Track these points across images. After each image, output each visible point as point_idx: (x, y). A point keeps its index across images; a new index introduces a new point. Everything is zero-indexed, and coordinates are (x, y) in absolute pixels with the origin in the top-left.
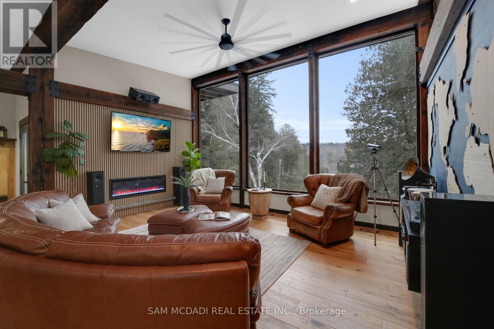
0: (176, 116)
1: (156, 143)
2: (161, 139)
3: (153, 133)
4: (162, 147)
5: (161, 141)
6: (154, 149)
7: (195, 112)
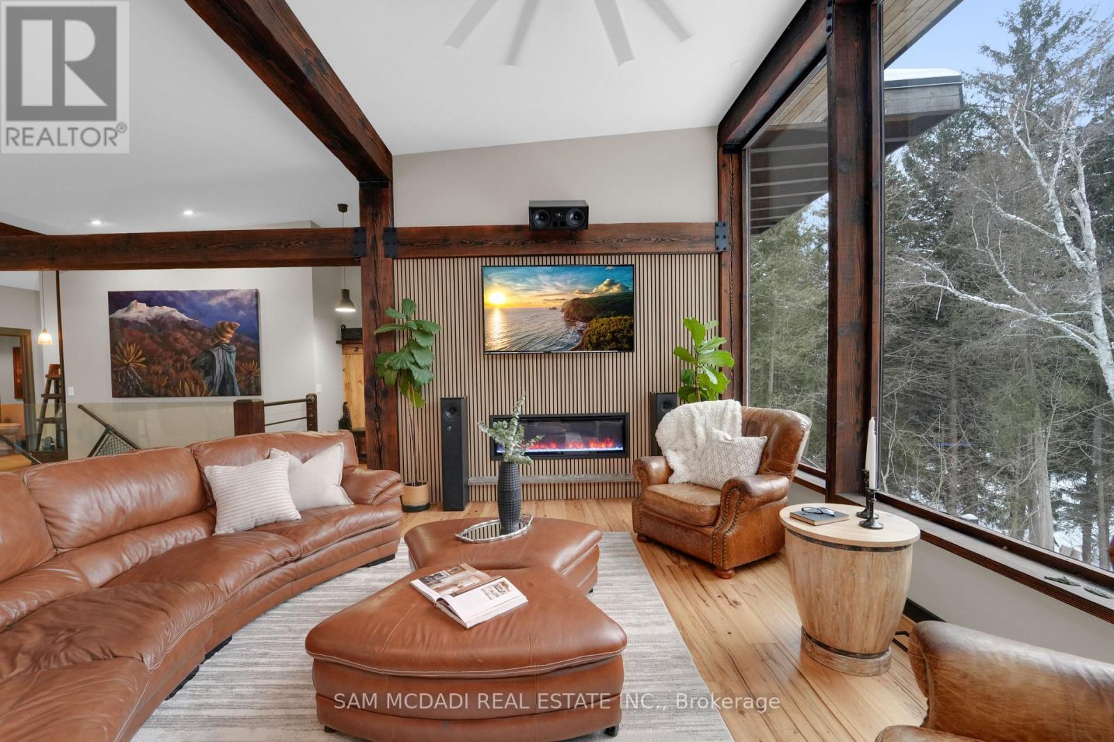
0: (660, 249)
1: (588, 329)
2: (602, 317)
3: (579, 305)
4: (604, 336)
5: (601, 324)
6: (582, 343)
7: (728, 225)
